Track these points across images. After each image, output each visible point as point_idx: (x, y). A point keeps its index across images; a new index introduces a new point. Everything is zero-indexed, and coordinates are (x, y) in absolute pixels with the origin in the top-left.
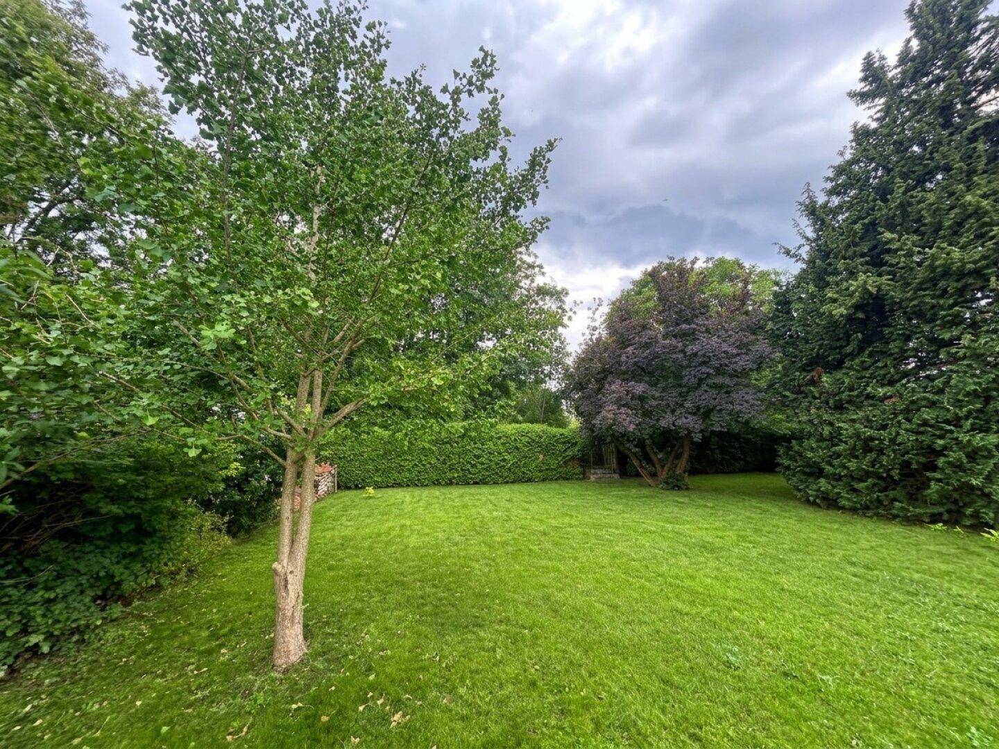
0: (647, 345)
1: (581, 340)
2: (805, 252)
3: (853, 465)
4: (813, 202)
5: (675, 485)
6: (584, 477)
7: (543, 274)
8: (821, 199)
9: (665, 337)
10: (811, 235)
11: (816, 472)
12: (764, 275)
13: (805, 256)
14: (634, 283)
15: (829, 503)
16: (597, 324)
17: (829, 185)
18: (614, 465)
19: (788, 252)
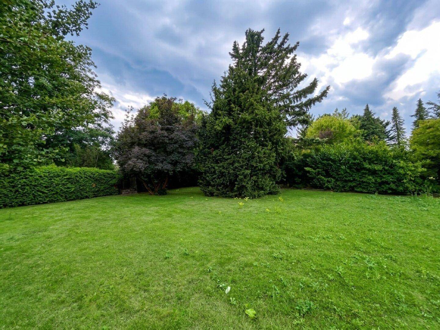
0: (152, 132)
1: (121, 126)
2: (212, 105)
3: (218, 181)
4: (216, 88)
5: (162, 193)
6: (120, 193)
7: (100, 87)
8: (218, 87)
9: (162, 129)
10: (215, 100)
11: (208, 184)
12: (201, 112)
13: (212, 107)
14: (151, 103)
15: (212, 195)
16: (129, 119)
17: (221, 84)
18: (136, 187)
19: (207, 104)
